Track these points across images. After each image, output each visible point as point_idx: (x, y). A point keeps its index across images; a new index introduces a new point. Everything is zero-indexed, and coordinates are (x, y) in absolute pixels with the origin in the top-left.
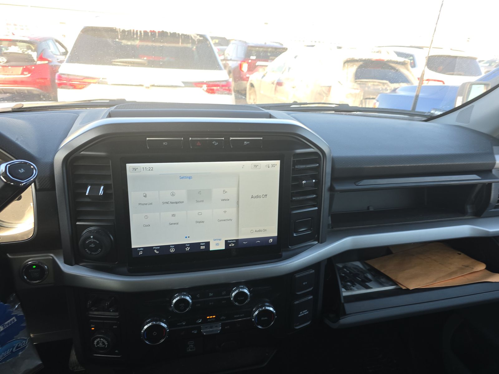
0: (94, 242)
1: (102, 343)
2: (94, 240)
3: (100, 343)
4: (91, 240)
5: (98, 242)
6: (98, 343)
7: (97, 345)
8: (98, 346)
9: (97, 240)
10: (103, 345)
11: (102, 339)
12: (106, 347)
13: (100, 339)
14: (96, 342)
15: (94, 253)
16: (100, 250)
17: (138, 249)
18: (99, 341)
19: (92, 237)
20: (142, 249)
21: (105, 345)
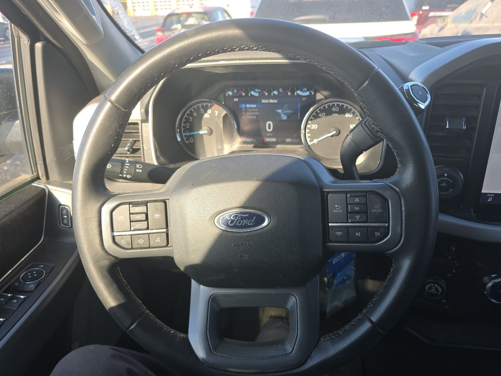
0: (447, 182)
1: (434, 289)
2: (447, 179)
3: (433, 289)
4: (443, 178)
5: (451, 181)
6: (430, 288)
7: (428, 290)
8: (430, 291)
9: (450, 179)
10: (436, 291)
11: (435, 285)
12: (439, 294)
13: (434, 285)
14: (428, 286)
15: (443, 193)
16: (451, 190)
17: (488, 195)
18: (432, 286)
19: (446, 175)
20: (493, 195)
21: (438, 292)
